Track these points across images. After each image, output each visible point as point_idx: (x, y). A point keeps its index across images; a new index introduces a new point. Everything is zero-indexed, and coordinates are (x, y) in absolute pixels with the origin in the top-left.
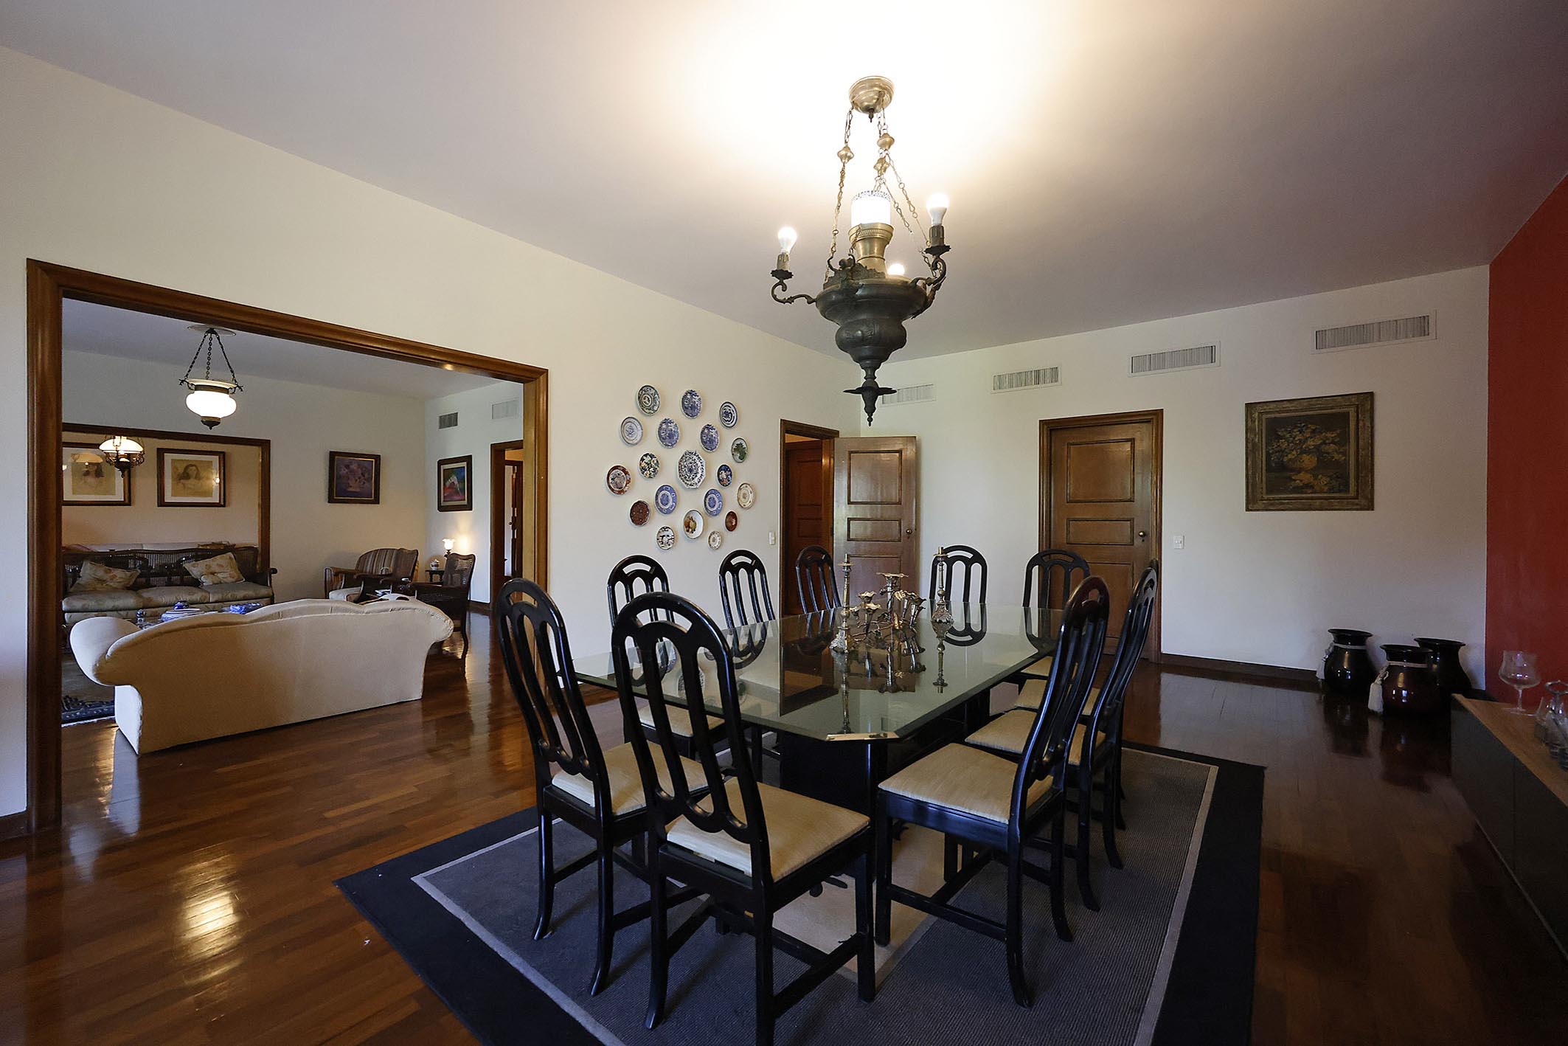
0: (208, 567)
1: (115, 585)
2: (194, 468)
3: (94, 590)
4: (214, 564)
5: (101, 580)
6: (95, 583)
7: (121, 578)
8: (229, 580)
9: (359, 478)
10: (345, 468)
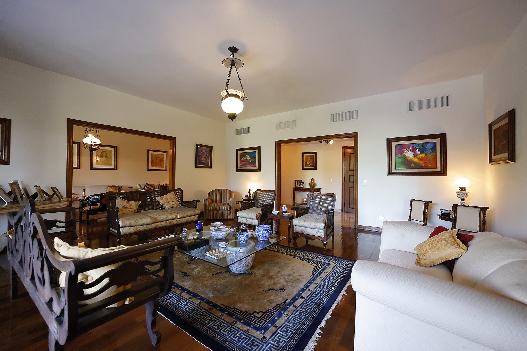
0: (167, 199)
1: (131, 210)
2: (105, 153)
3: (124, 213)
4: (168, 198)
5: (125, 208)
6: (123, 210)
7: (134, 206)
8: (175, 205)
9: (205, 156)
10: (201, 152)
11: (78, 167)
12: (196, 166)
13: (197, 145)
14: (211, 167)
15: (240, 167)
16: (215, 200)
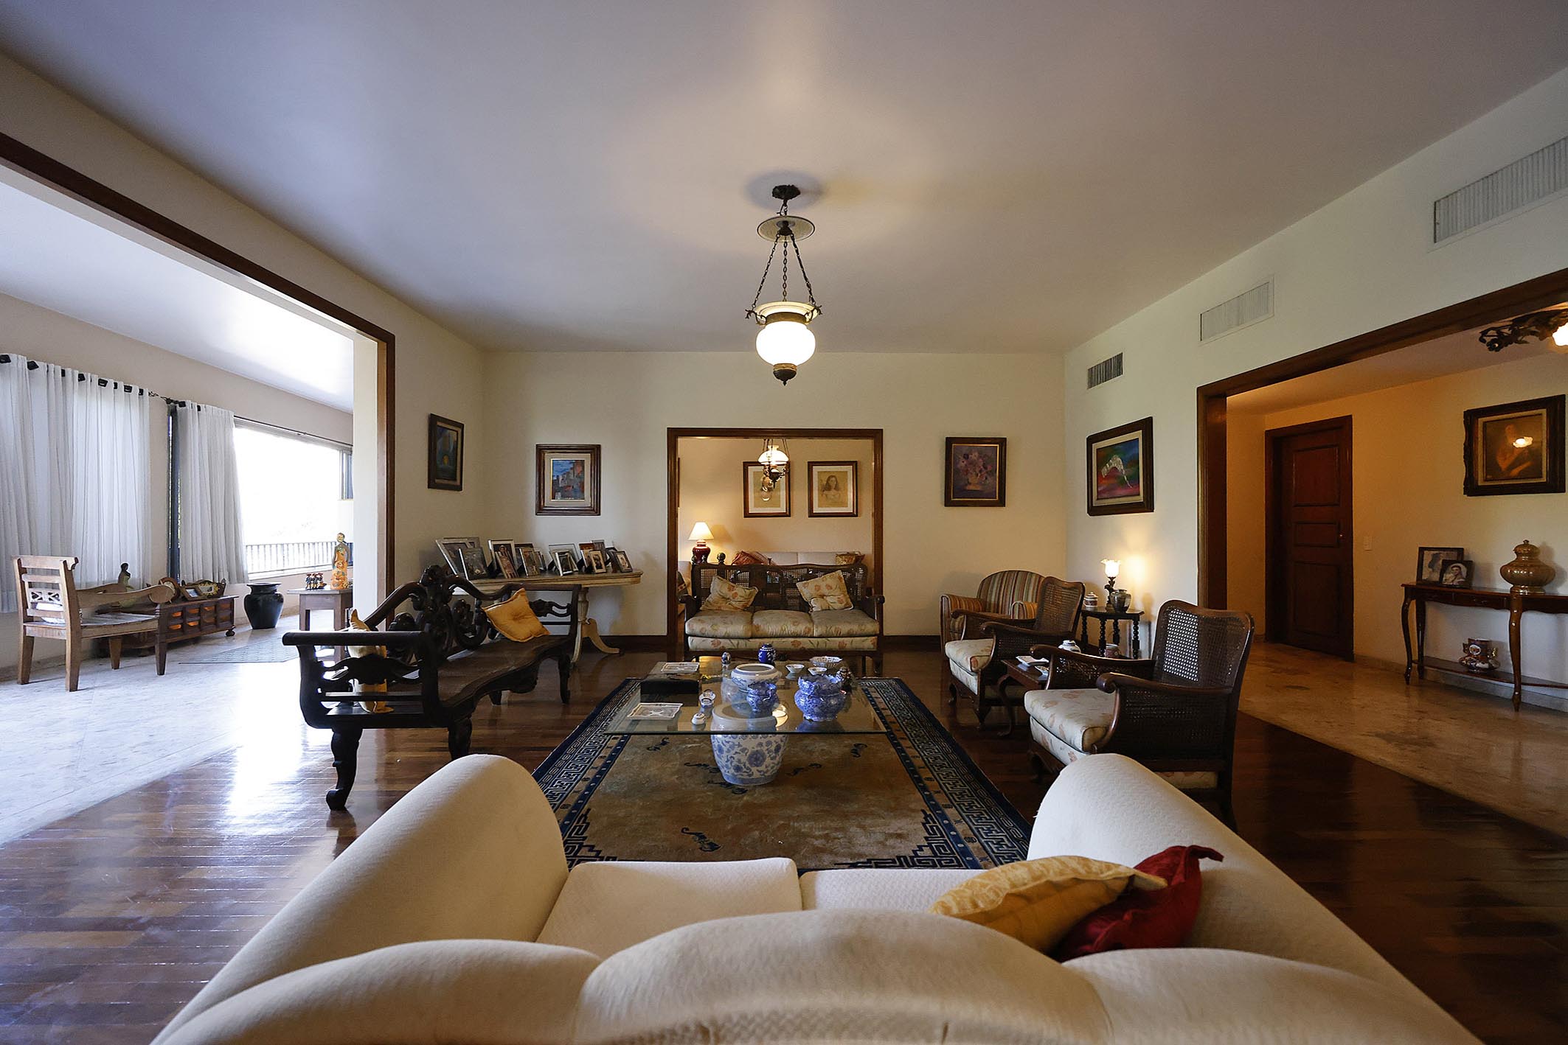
1: (736, 604)
2: (833, 479)
3: (719, 609)
4: (823, 585)
5: (725, 599)
6: (721, 602)
7: (741, 597)
8: (838, 606)
9: (981, 471)
10: (964, 460)
11: (788, 513)
12: (948, 503)
13: (949, 441)
14: (1001, 503)
15: (1098, 499)
16: (992, 606)
